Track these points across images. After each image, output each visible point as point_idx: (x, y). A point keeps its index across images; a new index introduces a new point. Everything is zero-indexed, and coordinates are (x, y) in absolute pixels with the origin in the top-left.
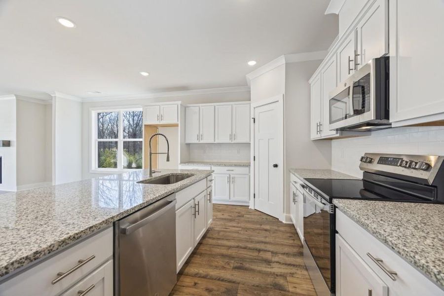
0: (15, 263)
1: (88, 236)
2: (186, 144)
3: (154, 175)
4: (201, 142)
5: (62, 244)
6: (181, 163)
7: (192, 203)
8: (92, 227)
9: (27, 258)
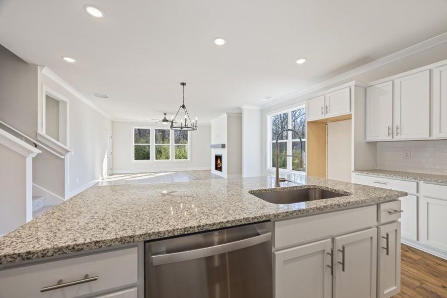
0: (7, 257)
1: (91, 251)
2: (367, 142)
3: (282, 185)
4: (396, 138)
5: (58, 252)
6: (356, 170)
7: (327, 244)
8: (99, 242)
9: (19, 255)
